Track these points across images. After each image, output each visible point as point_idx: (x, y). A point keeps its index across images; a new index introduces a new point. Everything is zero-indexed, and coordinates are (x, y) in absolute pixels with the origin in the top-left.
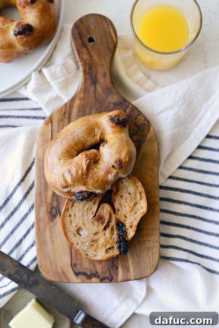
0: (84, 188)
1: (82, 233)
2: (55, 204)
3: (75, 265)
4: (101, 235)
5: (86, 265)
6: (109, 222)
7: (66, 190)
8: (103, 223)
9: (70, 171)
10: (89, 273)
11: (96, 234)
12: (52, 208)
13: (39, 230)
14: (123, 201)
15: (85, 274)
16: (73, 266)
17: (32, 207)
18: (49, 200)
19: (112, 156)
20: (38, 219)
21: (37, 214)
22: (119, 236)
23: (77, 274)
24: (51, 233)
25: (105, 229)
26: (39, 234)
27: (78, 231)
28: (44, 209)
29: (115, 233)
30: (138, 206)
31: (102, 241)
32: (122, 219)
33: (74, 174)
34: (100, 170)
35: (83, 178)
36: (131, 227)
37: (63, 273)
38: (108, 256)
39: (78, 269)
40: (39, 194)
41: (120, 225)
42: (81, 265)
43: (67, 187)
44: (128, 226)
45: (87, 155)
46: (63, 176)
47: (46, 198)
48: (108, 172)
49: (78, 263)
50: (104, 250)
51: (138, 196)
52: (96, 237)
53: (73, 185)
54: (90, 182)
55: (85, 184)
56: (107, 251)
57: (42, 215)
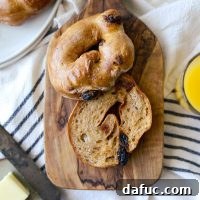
0: (89, 88)
1: (85, 139)
2: (63, 114)
3: (82, 172)
4: (103, 143)
5: (92, 172)
6: (112, 133)
7: (72, 92)
8: (107, 132)
9: (73, 73)
10: (94, 181)
11: (99, 142)
12: (61, 118)
13: (47, 138)
14: (129, 115)
15: (90, 181)
16: (80, 173)
17: (42, 117)
18: (58, 110)
19: (112, 54)
20: (47, 128)
21: (47, 123)
22: (121, 147)
23: (83, 182)
24: (59, 141)
25: (108, 138)
26: (48, 142)
27: (83, 137)
28: (52, 118)
29: (118, 144)
30: (143, 121)
31: (103, 149)
32: (126, 132)
33: (78, 75)
34: (103, 68)
35: (87, 78)
36: (133, 140)
37: (70, 180)
38: (107, 164)
39: (84, 176)
40: (49, 104)
41: (123, 137)
42: (87, 172)
43: (73, 89)
44: (130, 139)
45: (87, 56)
46: (68, 78)
47: (55, 108)
48: (110, 69)
49: (85, 170)
50: (105, 158)
51: (145, 112)
52: (98, 145)
53: (79, 87)
54: (94, 81)
55: (90, 84)
56: (107, 160)
57: (50, 124)
